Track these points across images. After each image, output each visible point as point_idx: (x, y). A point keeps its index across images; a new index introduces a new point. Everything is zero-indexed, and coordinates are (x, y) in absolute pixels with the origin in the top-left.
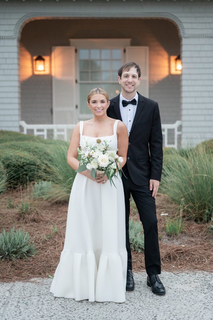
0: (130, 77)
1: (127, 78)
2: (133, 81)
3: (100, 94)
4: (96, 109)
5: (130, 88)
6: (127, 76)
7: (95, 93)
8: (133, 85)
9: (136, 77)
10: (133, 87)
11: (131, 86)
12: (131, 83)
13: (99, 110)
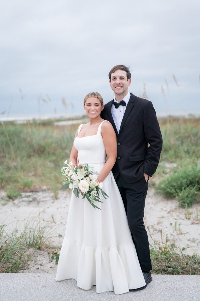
0: (118, 79)
1: (115, 80)
2: (121, 83)
3: (94, 97)
4: (90, 111)
5: (119, 90)
6: (115, 79)
7: (90, 97)
8: (122, 87)
9: (124, 78)
10: (122, 88)
11: (119, 87)
12: (119, 85)
13: (92, 113)
